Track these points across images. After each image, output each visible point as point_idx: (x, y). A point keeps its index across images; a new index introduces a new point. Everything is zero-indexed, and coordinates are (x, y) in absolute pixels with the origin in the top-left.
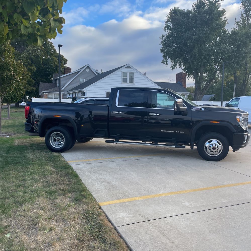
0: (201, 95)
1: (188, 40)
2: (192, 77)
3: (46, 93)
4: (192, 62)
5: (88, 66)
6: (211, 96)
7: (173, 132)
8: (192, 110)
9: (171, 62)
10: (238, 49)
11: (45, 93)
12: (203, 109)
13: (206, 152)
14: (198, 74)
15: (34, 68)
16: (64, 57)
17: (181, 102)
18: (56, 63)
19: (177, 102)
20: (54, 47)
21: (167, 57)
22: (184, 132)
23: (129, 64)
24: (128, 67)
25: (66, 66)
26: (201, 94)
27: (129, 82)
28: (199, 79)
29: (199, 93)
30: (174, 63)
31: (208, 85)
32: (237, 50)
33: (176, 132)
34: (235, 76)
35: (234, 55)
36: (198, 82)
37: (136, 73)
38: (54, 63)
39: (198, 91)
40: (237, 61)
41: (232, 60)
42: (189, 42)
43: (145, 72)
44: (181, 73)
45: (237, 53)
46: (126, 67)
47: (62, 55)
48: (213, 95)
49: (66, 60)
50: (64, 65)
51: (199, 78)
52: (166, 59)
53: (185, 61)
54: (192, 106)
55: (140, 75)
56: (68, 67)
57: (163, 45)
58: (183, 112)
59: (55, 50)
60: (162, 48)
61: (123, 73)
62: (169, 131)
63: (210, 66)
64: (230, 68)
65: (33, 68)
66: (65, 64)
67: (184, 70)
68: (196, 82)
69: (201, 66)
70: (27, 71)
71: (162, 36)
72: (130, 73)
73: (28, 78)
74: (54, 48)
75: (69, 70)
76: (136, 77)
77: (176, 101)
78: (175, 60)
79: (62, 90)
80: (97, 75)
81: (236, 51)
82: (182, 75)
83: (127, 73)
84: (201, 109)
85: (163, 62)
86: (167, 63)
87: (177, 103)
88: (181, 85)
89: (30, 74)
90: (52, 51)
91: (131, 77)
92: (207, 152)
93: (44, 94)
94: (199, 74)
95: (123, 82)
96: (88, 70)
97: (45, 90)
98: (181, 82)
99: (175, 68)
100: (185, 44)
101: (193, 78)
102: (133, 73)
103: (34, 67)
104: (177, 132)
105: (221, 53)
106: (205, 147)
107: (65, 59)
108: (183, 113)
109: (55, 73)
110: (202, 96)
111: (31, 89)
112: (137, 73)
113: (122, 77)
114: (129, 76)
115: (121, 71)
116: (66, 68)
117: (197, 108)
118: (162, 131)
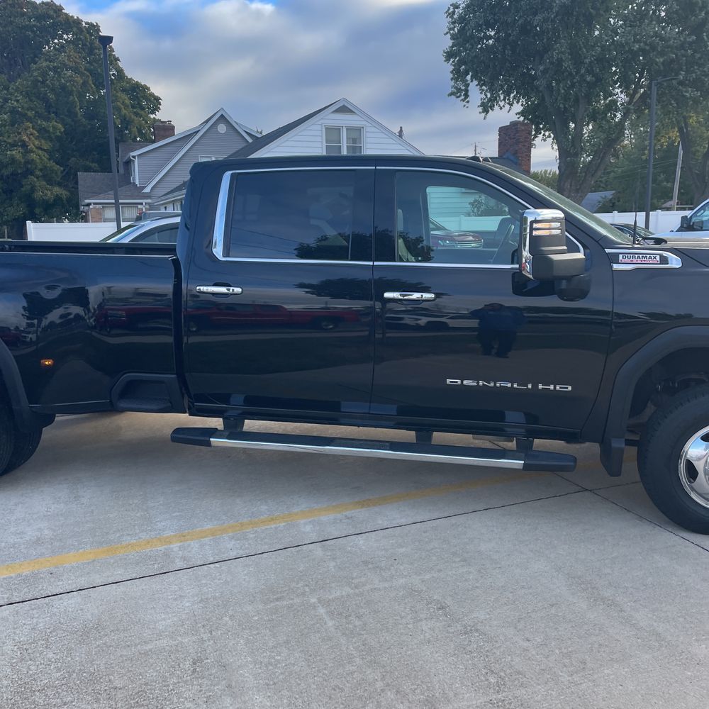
0: (579, 195)
1: (535, 14)
2: (549, 137)
3: (98, 206)
4: (549, 87)
5: (222, 116)
6: (603, 196)
7: (509, 385)
8: (616, 267)
9: (481, 93)
10: (700, 39)
11: (94, 204)
12: (675, 262)
13: (688, 489)
14: (568, 127)
15: (56, 127)
16: (149, 89)
17: (558, 224)
18: (124, 111)
19: (535, 226)
20: (117, 59)
21: (469, 77)
22: (570, 388)
23: (345, 100)
24: (344, 109)
25: (157, 118)
26: (577, 191)
28: (573, 142)
29: (571, 186)
30: (492, 94)
31: (599, 161)
32: (694, 42)
33: (530, 386)
34: (680, 130)
35: (684, 59)
36: (568, 153)
37: (368, 129)
38: (119, 110)
39: (569, 181)
40: (694, 75)
41: (677, 74)
42: (539, 18)
43: (401, 128)
44: (514, 124)
45: (695, 51)
46: (337, 111)
47: (143, 84)
48: (609, 194)
49: (157, 99)
50: (152, 116)
51: (572, 137)
52: (464, 81)
53: (524, 87)
54: (612, 244)
55: (383, 135)
56: (165, 122)
57: (453, 37)
58: (564, 282)
59: (122, 70)
60: (452, 47)
61: (328, 129)
62: (492, 384)
63: (605, 98)
64: (673, 102)
65: (53, 127)
66: (153, 112)
67: (522, 113)
68: (563, 153)
69: (577, 100)
70: (37, 138)
71: (451, 8)
72: (349, 129)
73: (41, 158)
74: (117, 64)
75: (167, 129)
76: (368, 140)
77: (530, 219)
78: (493, 85)
79: (146, 195)
80: (250, 140)
81: (691, 44)
82: (517, 132)
83: (338, 130)
84: (664, 260)
85: (456, 93)
86: (466, 96)
87: (535, 233)
88: (516, 164)
89: (46, 145)
90: (113, 75)
91: (354, 141)
92: (693, 489)
93: (91, 207)
94: (572, 125)
96: (222, 128)
97: (95, 194)
98: (516, 153)
99: (493, 110)
100: (526, 30)
101: (550, 140)
102: (359, 130)
103: (56, 121)
104: (535, 386)
105: (644, 52)
106: (682, 466)
107: (152, 95)
108: (564, 284)
109: (124, 141)
110: (581, 197)
111: (52, 193)
112: (373, 129)
113: (325, 144)
114: (347, 138)
115: (321, 125)
116: (157, 124)
117: (641, 256)
118: (451, 382)
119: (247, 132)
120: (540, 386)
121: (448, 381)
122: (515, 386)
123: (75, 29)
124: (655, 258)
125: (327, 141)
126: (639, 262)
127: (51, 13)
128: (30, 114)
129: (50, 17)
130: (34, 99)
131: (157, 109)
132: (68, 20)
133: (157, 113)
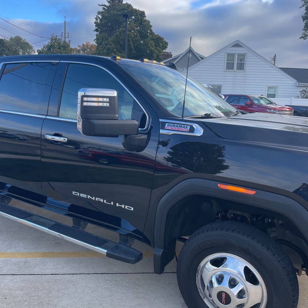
7: (102, 201)
8: (162, 131)
16: (163, 39)
19: (85, 99)
20: (151, 26)
22: (132, 209)
23: (238, 41)
24: (237, 45)
25: (166, 51)
27: (237, 69)
33: (112, 204)
37: (249, 55)
38: (149, 47)
43: (275, 55)
46: (234, 46)
47: (161, 37)
49: (167, 43)
50: (164, 51)
55: (256, 58)
56: (169, 53)
57: (305, 9)
59: (153, 31)
60: (305, 14)
61: (228, 55)
66: (164, 49)
72: (239, 55)
74: (151, 28)
75: (169, 56)
76: (248, 60)
83: (233, 55)
85: (304, 37)
90: (149, 33)
91: (241, 60)
95: (228, 68)
96: (190, 55)
102: (244, 55)
104: (115, 204)
107: (165, 41)
112: (252, 55)
113: (226, 62)
114: (237, 59)
115: (225, 53)
116: (165, 54)
117: (179, 125)
118: (75, 193)
119: (200, 57)
120: (117, 205)
121: (73, 192)
122: (105, 201)
123: (134, 14)
124: (187, 127)
125: (227, 60)
126: (176, 129)
127: (126, 8)
128: (115, 50)
129: (125, 9)
130: (117, 43)
131: (166, 47)
132: (132, 10)
133: (166, 49)
